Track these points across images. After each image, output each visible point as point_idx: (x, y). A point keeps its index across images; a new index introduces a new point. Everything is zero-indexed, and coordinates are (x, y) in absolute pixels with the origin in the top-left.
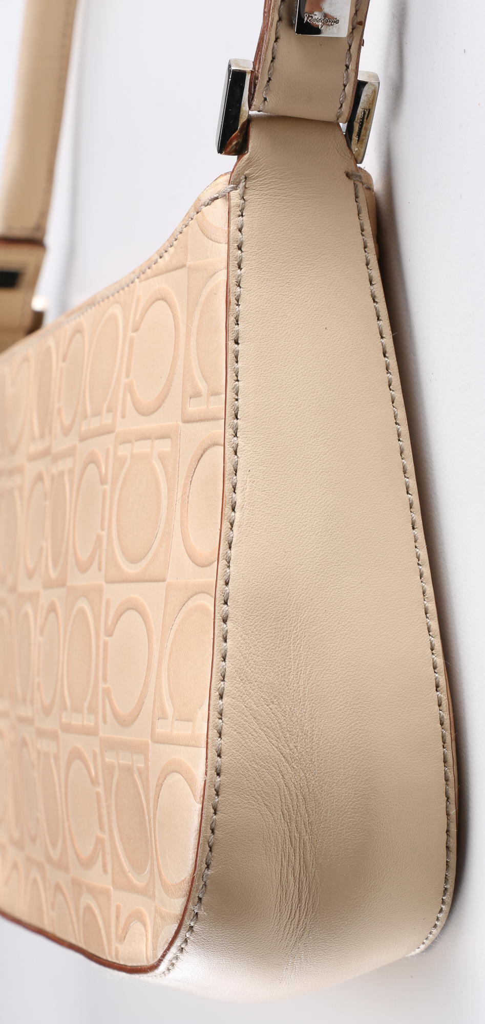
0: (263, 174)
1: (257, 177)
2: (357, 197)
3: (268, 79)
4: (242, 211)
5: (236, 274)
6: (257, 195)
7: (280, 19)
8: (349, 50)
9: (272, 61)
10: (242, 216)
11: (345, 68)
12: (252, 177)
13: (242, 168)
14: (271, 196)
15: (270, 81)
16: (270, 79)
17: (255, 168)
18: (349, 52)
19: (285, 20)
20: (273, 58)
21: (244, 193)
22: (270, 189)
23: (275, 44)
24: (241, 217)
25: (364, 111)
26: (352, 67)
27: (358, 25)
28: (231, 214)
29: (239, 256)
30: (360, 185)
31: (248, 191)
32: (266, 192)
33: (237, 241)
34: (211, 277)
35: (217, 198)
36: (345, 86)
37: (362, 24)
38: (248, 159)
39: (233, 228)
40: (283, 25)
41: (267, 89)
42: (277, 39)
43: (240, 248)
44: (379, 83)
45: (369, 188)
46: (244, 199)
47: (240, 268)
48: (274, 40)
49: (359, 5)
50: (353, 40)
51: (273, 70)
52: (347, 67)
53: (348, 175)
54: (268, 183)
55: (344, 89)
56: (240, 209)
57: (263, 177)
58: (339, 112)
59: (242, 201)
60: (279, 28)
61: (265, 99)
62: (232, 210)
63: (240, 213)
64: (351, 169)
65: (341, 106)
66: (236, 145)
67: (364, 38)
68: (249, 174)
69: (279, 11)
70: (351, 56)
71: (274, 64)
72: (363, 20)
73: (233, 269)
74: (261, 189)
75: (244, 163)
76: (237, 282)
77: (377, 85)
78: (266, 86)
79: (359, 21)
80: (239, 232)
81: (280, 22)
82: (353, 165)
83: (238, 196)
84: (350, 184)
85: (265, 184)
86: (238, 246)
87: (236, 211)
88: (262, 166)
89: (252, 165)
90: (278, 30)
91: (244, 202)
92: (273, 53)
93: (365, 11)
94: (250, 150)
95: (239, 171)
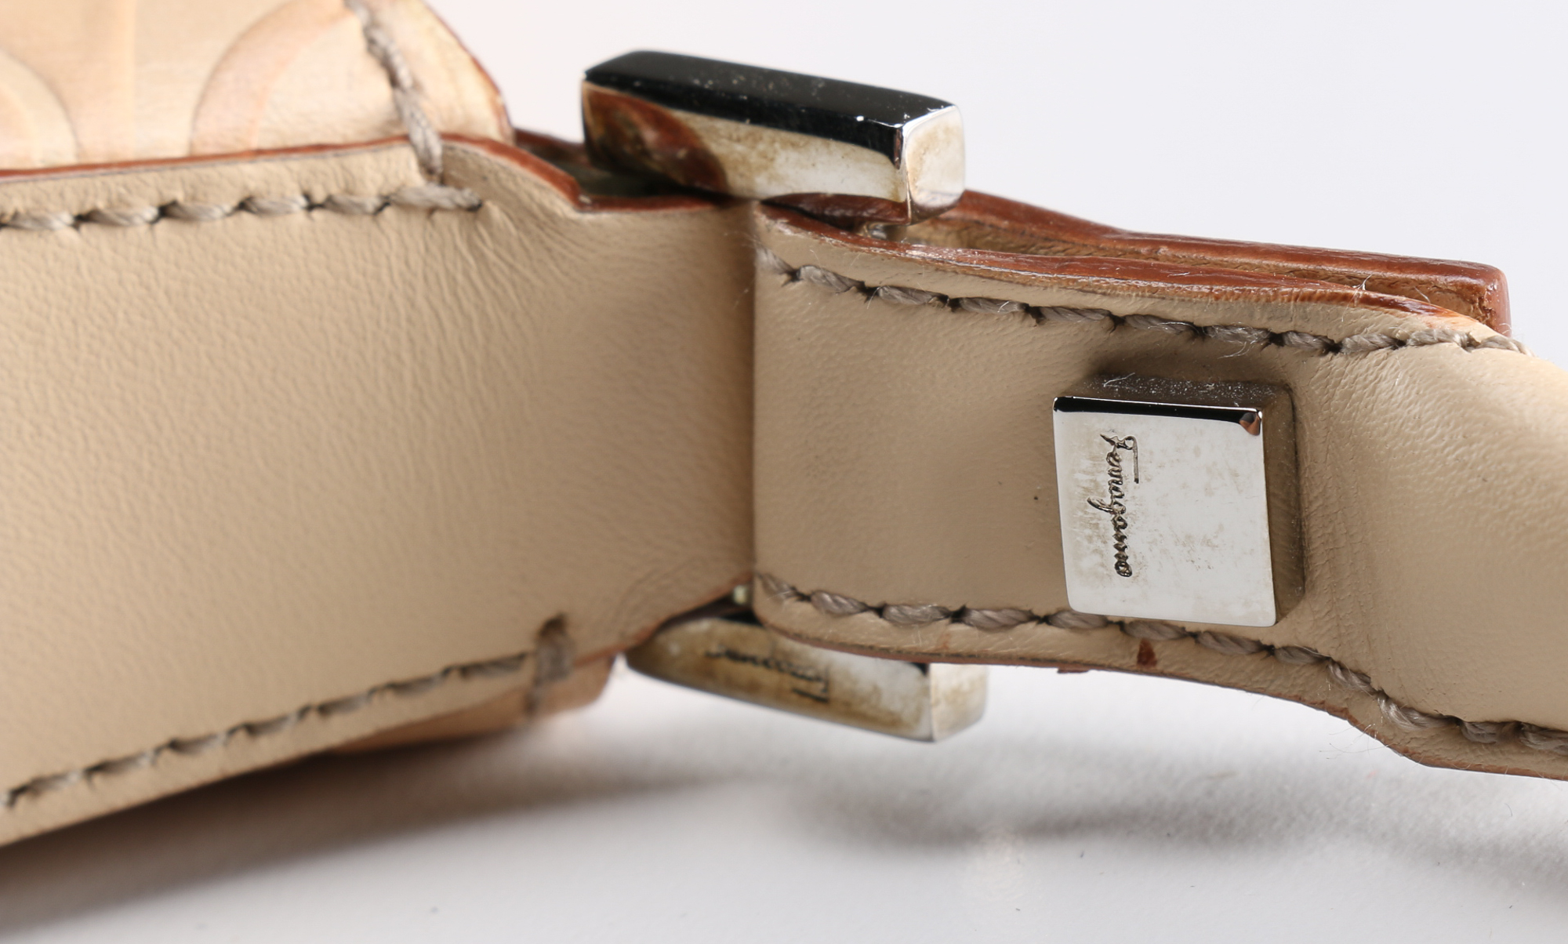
0: (496, 281)
1: (481, 257)
2: (467, 671)
3: (869, 282)
4: (330, 204)
5: (51, 207)
6: (407, 263)
7: (1118, 322)
8: (1032, 618)
9: (943, 298)
10: (311, 207)
11: (954, 607)
12: (480, 236)
13: (510, 192)
14: (409, 320)
15: (861, 297)
16: (869, 292)
17: (516, 246)
18: (1021, 617)
19: (1115, 342)
20: (955, 304)
21: (406, 207)
22: (437, 316)
23: (1016, 308)
24: (303, 202)
25: (818, 679)
26: (959, 634)
27: (1136, 648)
28: (313, 162)
29: (130, 212)
30: (523, 677)
31: (417, 222)
32: (420, 301)
33: (194, 198)
34: (52, 86)
35: (394, 82)
36: (880, 611)
37: (1146, 662)
38: (551, 216)
39: (253, 176)
40: (1095, 333)
41: (830, 284)
42: (1035, 313)
43: (166, 211)
44: (929, 739)
45: (532, 707)
46: (379, 210)
47: (82, 219)
48: (1032, 303)
49: (1219, 648)
50: (1073, 629)
51: (909, 308)
52: (958, 616)
53: (554, 627)
54: (460, 307)
55: (866, 608)
56: (341, 198)
57: (486, 284)
58: (781, 590)
59: (372, 202)
60: (1080, 321)
61: (793, 275)
62: (328, 164)
63: (319, 196)
64: (585, 638)
65: (804, 598)
66: (639, 140)
67: (1093, 675)
68: (488, 223)
69: (1147, 317)
70: (1006, 627)
71: (930, 311)
72: (1159, 667)
73: (70, 196)
74: (432, 278)
75: (531, 197)
76: (16, 215)
77: (922, 731)
78: (840, 278)
79: (1157, 649)
80: (235, 202)
81: (1108, 322)
82: (610, 640)
83: (394, 183)
84: (516, 638)
85: (455, 294)
86: (174, 203)
87: (325, 178)
88: (528, 273)
89: (528, 232)
90: (1071, 316)
91: (370, 208)
92: (974, 301)
93: (1196, 674)
94: (589, 217)
95: (498, 180)
